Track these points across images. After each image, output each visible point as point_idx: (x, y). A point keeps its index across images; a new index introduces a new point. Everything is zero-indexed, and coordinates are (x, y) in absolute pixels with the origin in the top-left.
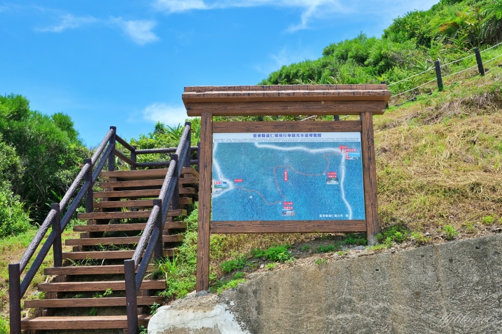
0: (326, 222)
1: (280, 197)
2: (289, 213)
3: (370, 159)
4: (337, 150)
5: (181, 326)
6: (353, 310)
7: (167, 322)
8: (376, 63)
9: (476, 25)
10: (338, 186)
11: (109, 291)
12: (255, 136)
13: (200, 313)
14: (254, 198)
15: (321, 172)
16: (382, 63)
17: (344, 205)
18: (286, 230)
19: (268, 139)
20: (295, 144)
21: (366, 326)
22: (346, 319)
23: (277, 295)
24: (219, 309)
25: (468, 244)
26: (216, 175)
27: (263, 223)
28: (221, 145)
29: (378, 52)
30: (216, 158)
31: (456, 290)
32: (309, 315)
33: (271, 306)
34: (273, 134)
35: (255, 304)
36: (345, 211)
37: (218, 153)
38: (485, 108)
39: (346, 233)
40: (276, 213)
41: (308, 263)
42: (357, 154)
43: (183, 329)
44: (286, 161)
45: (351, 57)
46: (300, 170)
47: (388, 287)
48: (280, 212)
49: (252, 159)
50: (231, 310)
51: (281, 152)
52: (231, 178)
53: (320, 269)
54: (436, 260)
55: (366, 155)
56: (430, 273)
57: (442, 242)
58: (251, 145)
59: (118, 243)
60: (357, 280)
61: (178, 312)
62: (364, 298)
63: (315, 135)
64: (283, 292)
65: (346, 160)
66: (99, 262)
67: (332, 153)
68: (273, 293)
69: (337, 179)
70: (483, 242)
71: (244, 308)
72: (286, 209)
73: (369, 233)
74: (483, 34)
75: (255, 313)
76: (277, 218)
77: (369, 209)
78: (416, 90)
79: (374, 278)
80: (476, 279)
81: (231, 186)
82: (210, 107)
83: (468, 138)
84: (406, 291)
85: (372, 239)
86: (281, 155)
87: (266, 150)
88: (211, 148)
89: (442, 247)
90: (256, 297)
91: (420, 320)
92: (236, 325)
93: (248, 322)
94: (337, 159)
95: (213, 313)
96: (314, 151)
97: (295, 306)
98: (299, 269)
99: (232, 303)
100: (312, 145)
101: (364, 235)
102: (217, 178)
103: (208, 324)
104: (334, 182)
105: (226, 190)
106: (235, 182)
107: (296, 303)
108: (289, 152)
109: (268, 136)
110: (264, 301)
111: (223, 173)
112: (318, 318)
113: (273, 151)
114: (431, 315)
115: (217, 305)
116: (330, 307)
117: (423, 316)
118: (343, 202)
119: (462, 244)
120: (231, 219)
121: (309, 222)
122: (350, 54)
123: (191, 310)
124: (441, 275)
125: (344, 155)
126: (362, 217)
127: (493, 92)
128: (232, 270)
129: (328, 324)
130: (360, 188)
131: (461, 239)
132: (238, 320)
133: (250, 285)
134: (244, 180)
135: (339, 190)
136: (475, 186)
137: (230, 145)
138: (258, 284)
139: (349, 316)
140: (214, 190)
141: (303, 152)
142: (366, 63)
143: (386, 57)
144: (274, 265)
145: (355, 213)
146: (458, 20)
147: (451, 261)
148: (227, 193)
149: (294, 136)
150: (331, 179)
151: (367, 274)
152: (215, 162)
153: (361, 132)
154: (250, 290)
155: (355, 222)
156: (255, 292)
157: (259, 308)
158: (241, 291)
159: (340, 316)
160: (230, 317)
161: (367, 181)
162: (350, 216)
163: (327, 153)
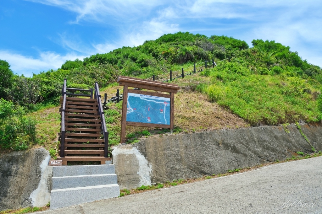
0: (160, 124)
1: (147, 116)
2: (149, 121)
3: (172, 107)
4: (163, 103)
5: (123, 153)
6: (170, 150)
7: (118, 152)
8: (140, 62)
9: (175, 55)
10: (163, 114)
11: (88, 142)
12: (140, 95)
13: (128, 150)
14: (139, 115)
15: (159, 109)
16: (143, 63)
17: (165, 120)
18: (148, 126)
19: (144, 97)
20: (152, 99)
21: (174, 155)
22: (169, 153)
23: (150, 145)
24: (134, 149)
25: (198, 134)
26: (128, 106)
27: (142, 123)
28: (130, 97)
29: (141, 58)
30: (128, 101)
31: (195, 146)
32: (159, 151)
33: (149, 148)
34: (146, 95)
35: (144, 147)
36: (165, 122)
37: (129, 99)
38: (188, 91)
39: (162, 128)
40: (145, 121)
41: (157, 136)
42: (169, 105)
43: (124, 154)
44: (149, 104)
45: (130, 57)
46: (153, 108)
47: (179, 144)
48: (147, 120)
49: (139, 103)
50: (137, 149)
51: (148, 101)
52: (133, 108)
53: (161, 138)
54: (191, 138)
55: (172, 106)
56: (189, 141)
57: (191, 133)
58: (139, 98)
59: (82, 126)
60: (171, 142)
61: (121, 149)
62: (173, 147)
63: (158, 97)
64: (152, 144)
65: (166, 106)
66: (79, 132)
67: (162, 104)
68: (149, 145)
69: (163, 112)
70: (201, 134)
71: (141, 148)
72: (148, 119)
73: (171, 129)
74: (177, 59)
75: (145, 150)
76: (146, 122)
77: (171, 122)
78: (158, 77)
79: (175, 142)
80: (200, 143)
81: (133, 111)
82: (127, 84)
83: (186, 101)
84: (184, 146)
85: (172, 131)
86: (148, 102)
87: (144, 100)
88: (127, 97)
89: (192, 134)
90: (144, 146)
91: (187, 153)
92: (139, 153)
93: (143, 152)
94: (163, 105)
95: (132, 150)
96: (157, 102)
97: (155, 149)
98: (155, 138)
99: (137, 147)
100: (157, 100)
101: (169, 129)
102: (128, 108)
103: (131, 153)
104: (162, 113)
105: (131, 112)
106: (134, 110)
107: (155, 148)
108: (150, 102)
109: (144, 96)
110: (146, 147)
111: (130, 106)
112: (162, 152)
113: (145, 101)
114: (190, 152)
115: (133, 148)
116: (165, 149)
117: (188, 152)
118: (164, 119)
119: (197, 134)
120: (132, 121)
121: (155, 124)
122: (129, 56)
123: (125, 149)
124: (192, 142)
125: (165, 104)
126: (169, 124)
127: (191, 86)
128: (132, 137)
129: (164, 154)
130: (169, 115)
131: (196, 133)
132: (140, 152)
133: (142, 142)
134: (137, 109)
135: (163, 115)
136: (194, 117)
137: (133, 97)
138: (144, 142)
139: (170, 152)
140: (127, 111)
141: (154, 102)
142: (136, 61)
143: (145, 61)
144: (147, 136)
145: (167, 122)
146: (169, 51)
147: (194, 138)
148: (131, 113)
149: (152, 97)
150: (161, 112)
151: (173, 140)
152: (128, 102)
153: (171, 98)
154: (142, 143)
155: (167, 125)
156: (144, 144)
157: (145, 149)
158: (140, 144)
159: (167, 152)
160: (138, 151)
161: (171, 113)
162: (166, 123)
163: (161, 104)
